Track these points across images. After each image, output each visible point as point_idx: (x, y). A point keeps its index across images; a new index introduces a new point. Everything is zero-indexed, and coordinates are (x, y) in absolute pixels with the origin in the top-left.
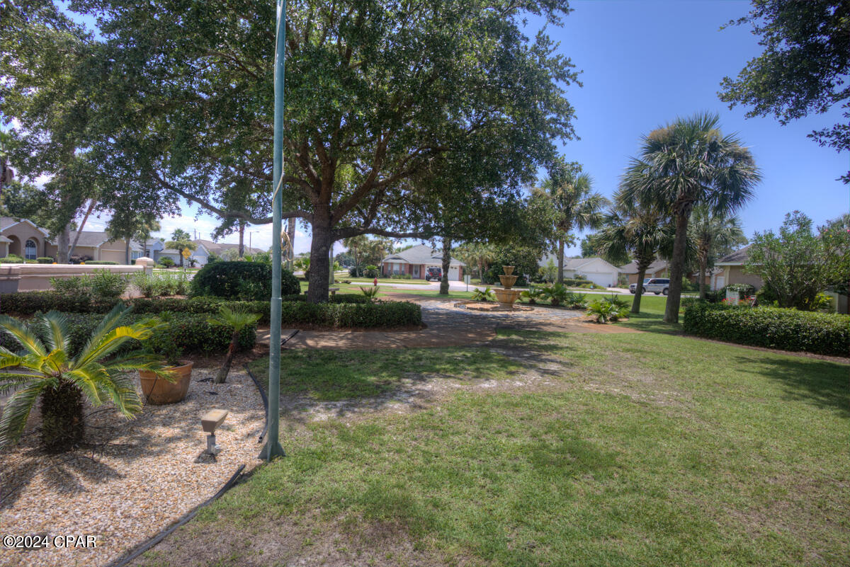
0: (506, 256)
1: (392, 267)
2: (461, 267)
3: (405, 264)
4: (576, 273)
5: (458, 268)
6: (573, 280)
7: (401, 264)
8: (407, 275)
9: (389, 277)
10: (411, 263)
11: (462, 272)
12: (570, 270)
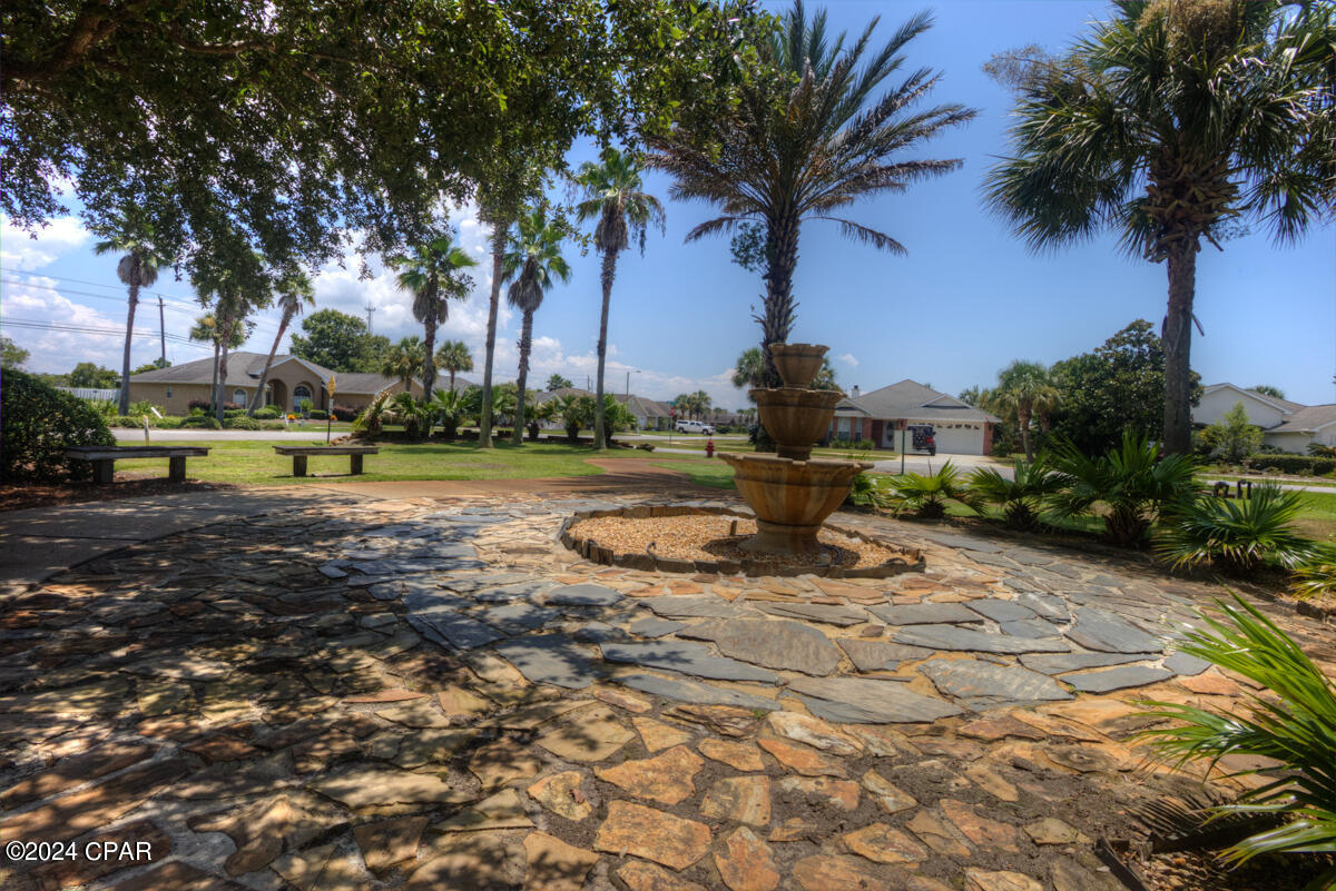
0: (1089, 394)
1: (835, 425)
2: (990, 426)
3: (864, 419)
4: (1316, 440)
5: (983, 428)
6: (1306, 457)
7: (853, 419)
8: (867, 441)
9: (828, 446)
10: (875, 416)
11: (991, 437)
12: (1298, 434)
